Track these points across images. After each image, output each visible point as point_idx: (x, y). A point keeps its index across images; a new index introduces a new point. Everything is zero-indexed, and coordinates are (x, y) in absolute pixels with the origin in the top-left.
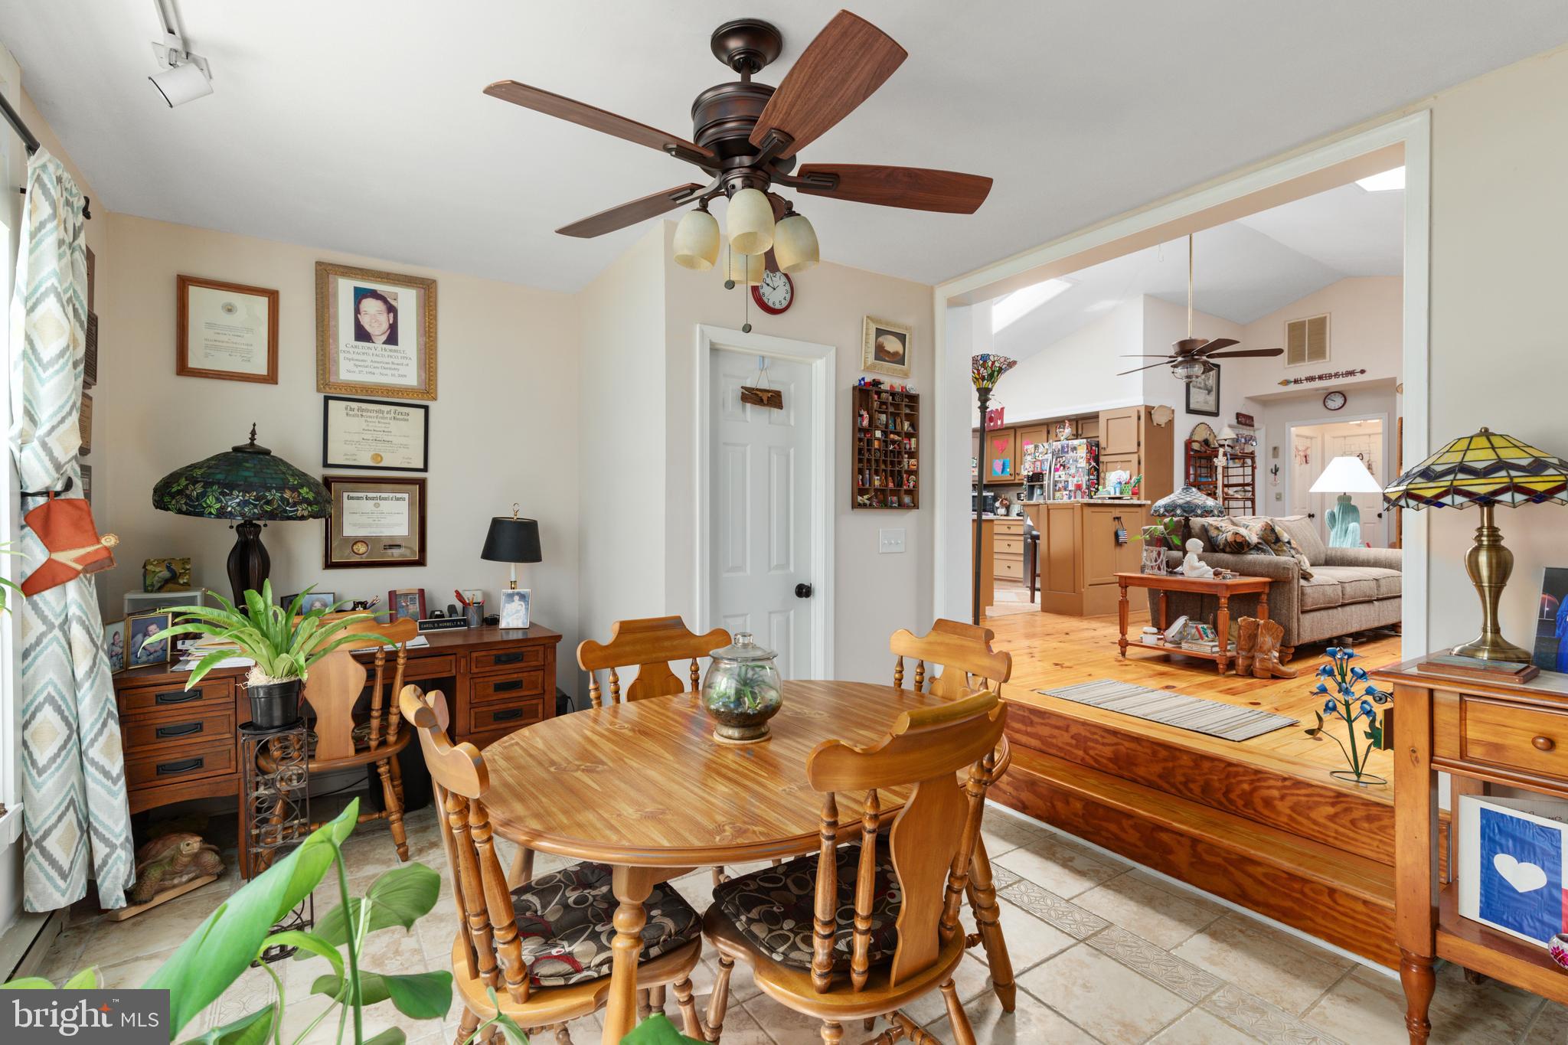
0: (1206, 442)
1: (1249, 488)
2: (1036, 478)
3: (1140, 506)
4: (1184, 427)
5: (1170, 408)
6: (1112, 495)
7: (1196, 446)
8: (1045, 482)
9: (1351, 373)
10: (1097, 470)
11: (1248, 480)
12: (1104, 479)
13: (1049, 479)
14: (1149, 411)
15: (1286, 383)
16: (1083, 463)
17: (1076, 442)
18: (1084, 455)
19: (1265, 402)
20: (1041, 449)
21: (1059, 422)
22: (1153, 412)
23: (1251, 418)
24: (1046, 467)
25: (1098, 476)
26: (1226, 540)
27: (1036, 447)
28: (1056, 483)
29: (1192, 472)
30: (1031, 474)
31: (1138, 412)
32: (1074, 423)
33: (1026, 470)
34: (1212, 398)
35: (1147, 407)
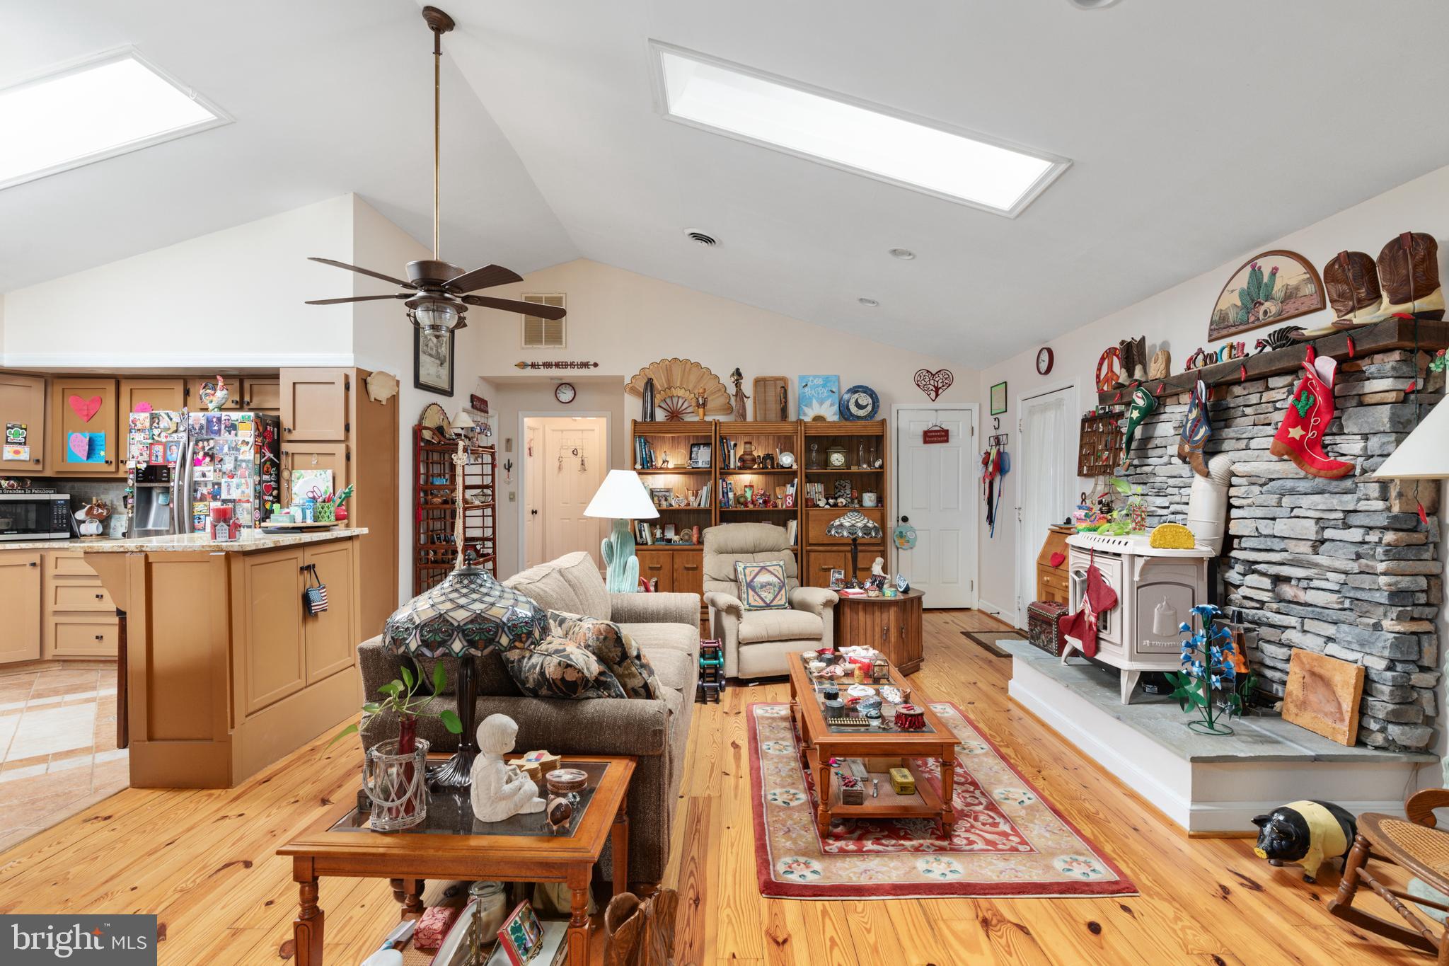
0: (440, 430)
1: (489, 492)
2: (153, 475)
3: (350, 538)
4: (411, 406)
5: (393, 378)
6: (299, 524)
7: (427, 435)
8: (174, 484)
9: (585, 365)
10: (278, 466)
11: (488, 481)
12: (289, 481)
13: (181, 478)
14: (364, 378)
15: (523, 365)
16: (248, 454)
17: (235, 416)
18: (251, 440)
19: (500, 385)
20: (164, 423)
21: (208, 377)
22: (369, 379)
23: (485, 402)
24: (175, 456)
25: (278, 475)
26: (542, 673)
27: (154, 418)
28: (194, 487)
29: (422, 471)
30: (143, 466)
31: (347, 377)
32: (237, 384)
33: (136, 456)
34: (444, 372)
35: (359, 371)
